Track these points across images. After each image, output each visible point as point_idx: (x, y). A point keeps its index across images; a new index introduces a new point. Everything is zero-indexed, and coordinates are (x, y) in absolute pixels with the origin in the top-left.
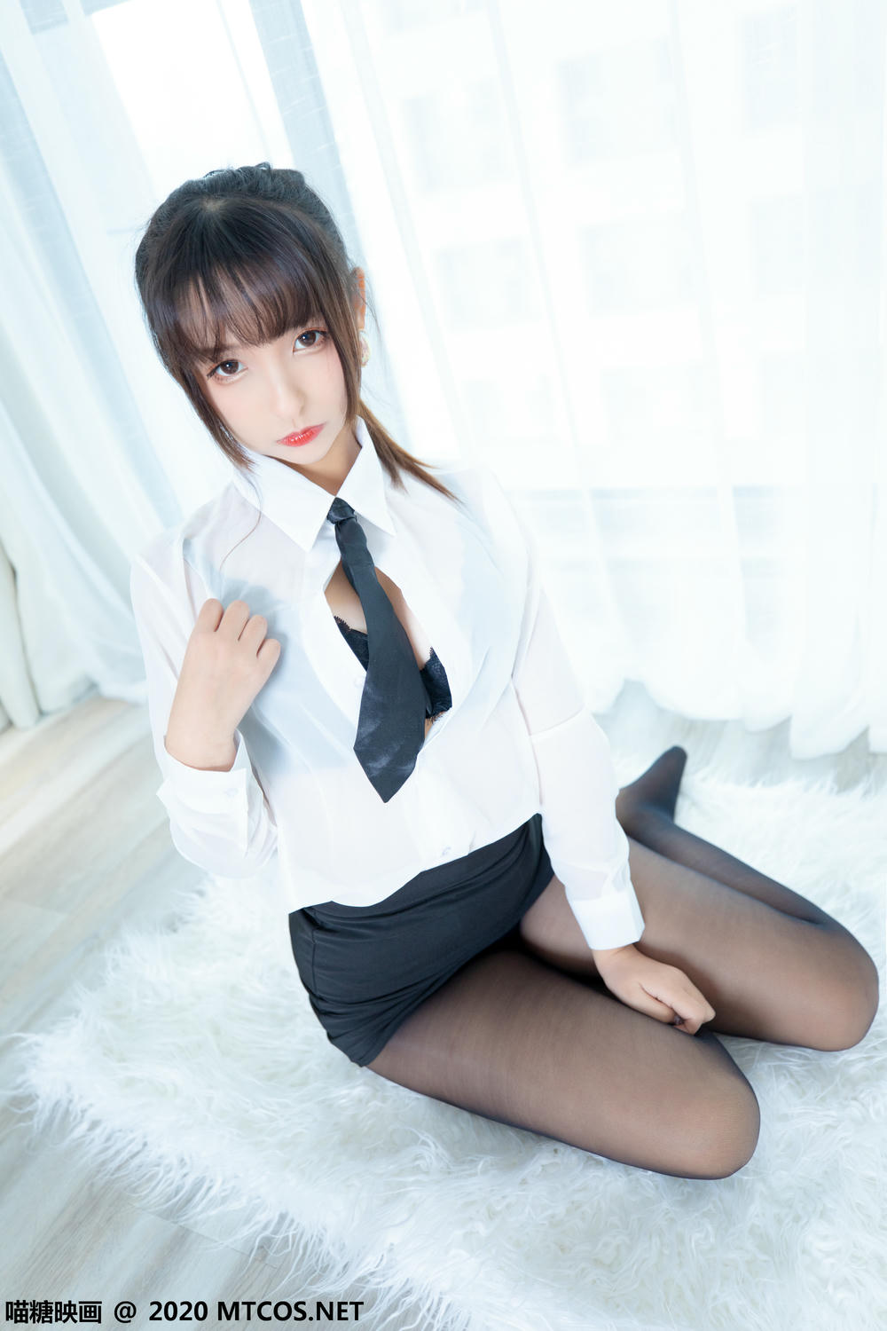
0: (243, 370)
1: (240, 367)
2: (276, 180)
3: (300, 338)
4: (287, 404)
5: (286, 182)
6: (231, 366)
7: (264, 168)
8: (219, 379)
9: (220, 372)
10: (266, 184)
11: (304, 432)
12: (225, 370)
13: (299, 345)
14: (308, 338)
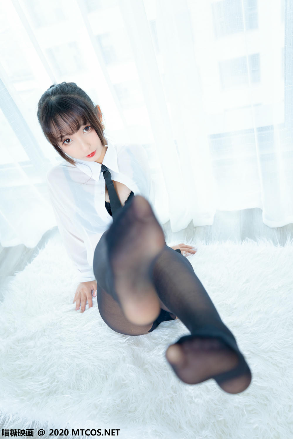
0: (72, 141)
1: (71, 140)
2: (68, 87)
3: (85, 129)
4: (85, 148)
5: (71, 86)
6: (68, 140)
7: (64, 83)
8: (66, 145)
9: (65, 142)
10: (66, 89)
11: (91, 154)
12: (67, 142)
13: (85, 131)
14: (87, 129)
